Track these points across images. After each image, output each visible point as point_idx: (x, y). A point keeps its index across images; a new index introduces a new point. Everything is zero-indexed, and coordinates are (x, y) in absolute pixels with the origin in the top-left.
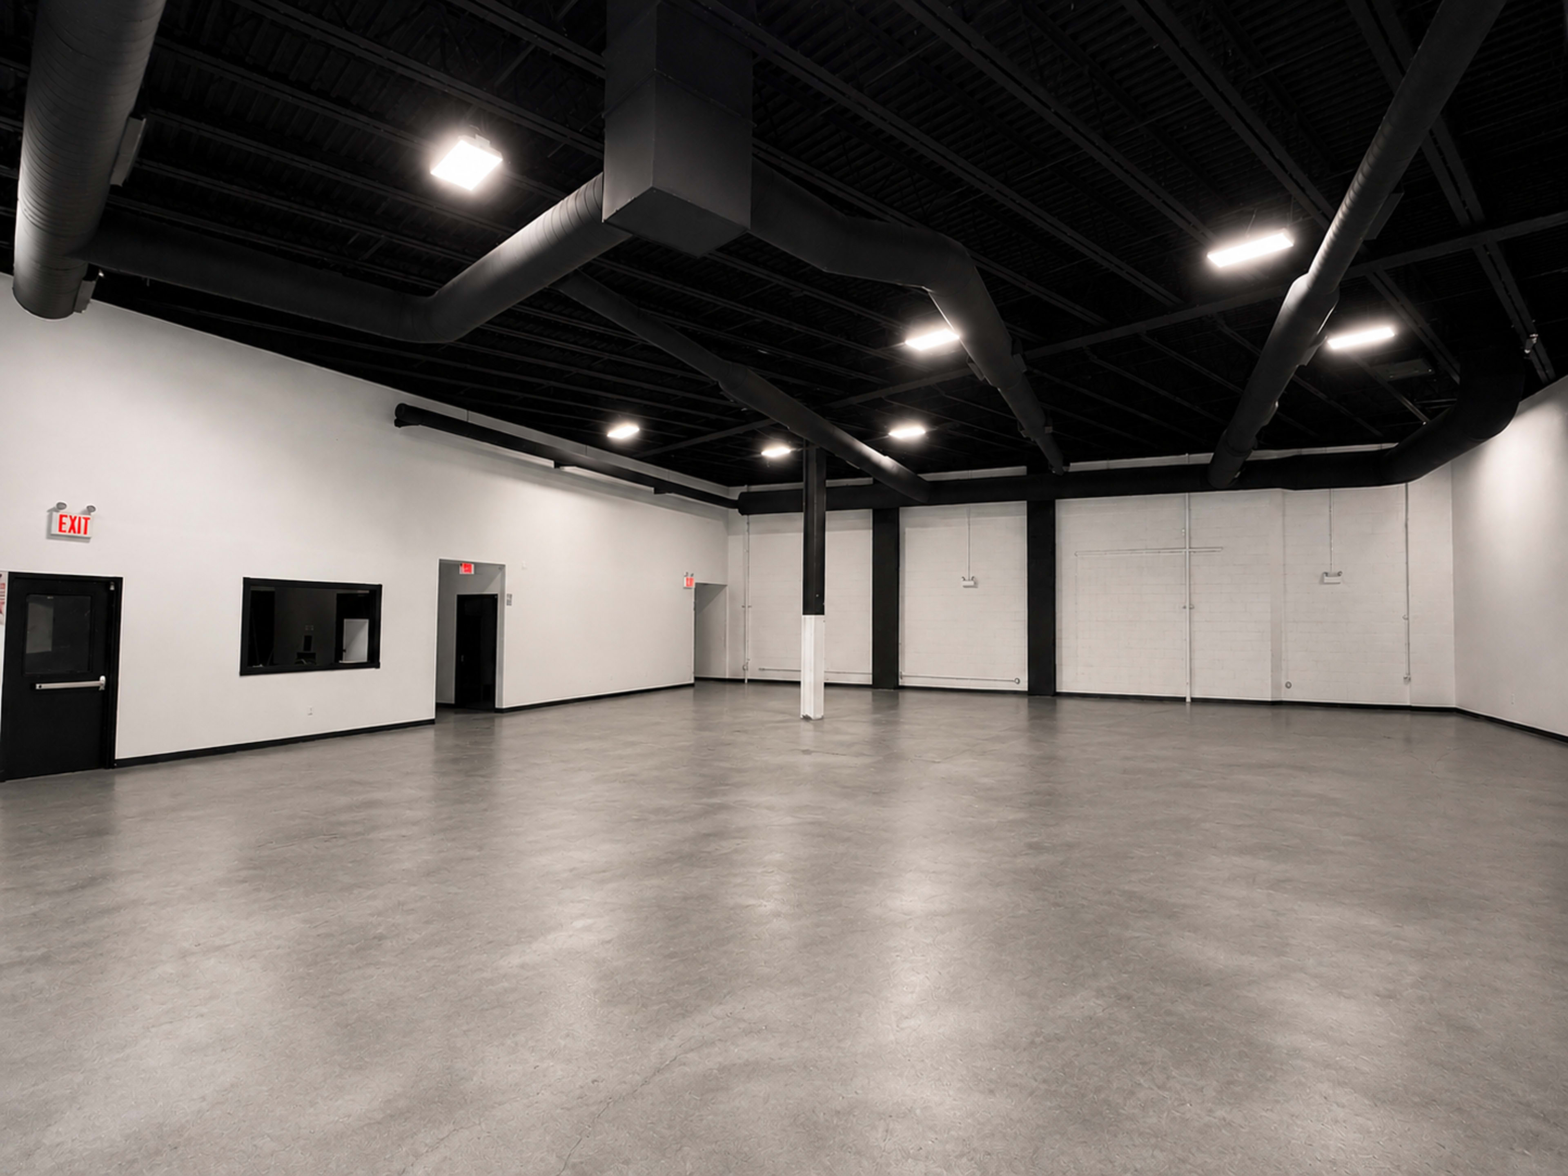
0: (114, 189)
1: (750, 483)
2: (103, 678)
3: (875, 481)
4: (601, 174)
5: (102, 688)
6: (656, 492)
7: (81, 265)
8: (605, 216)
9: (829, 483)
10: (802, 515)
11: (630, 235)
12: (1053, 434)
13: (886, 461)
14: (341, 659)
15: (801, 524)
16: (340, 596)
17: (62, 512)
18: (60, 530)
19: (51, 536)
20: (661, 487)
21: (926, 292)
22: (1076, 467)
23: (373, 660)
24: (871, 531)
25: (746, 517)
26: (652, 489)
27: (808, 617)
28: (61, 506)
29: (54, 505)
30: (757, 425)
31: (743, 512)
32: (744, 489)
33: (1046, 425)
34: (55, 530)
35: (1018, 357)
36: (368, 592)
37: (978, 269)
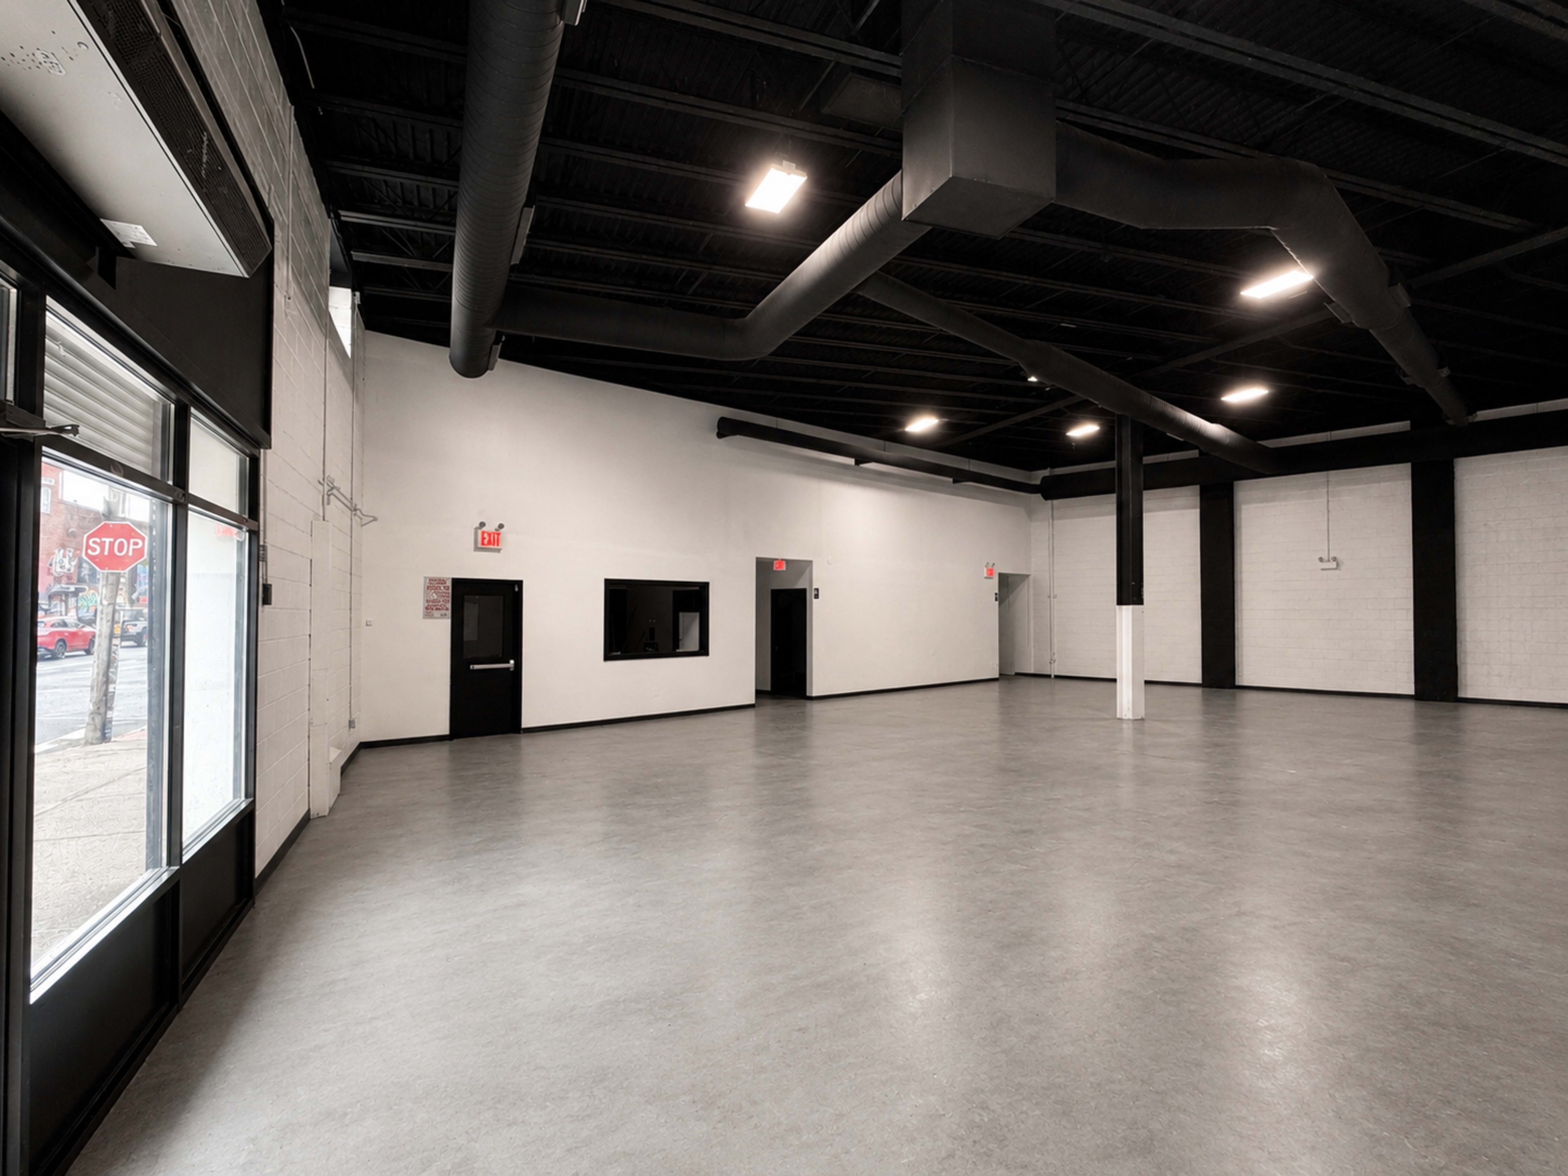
0: (513, 268)
1: (1053, 466)
2: (512, 662)
3: (1201, 453)
4: (900, 172)
5: (512, 670)
6: (955, 482)
7: (491, 332)
8: (906, 212)
9: (1148, 460)
10: (1113, 497)
11: (930, 228)
12: (1449, 377)
13: (1214, 430)
14: (678, 648)
15: (1113, 508)
16: (675, 592)
17: (484, 529)
18: (483, 544)
19: (477, 549)
20: (959, 476)
21: (1269, 230)
22: (1484, 415)
23: (703, 650)
24: (1198, 511)
25: (1049, 502)
26: (951, 480)
27: (1124, 607)
28: (482, 525)
29: (477, 525)
30: (1061, 404)
31: (1047, 497)
32: (1046, 472)
33: (1440, 367)
34: (480, 545)
35: (1400, 291)
36: (697, 588)
37: (1340, 191)
